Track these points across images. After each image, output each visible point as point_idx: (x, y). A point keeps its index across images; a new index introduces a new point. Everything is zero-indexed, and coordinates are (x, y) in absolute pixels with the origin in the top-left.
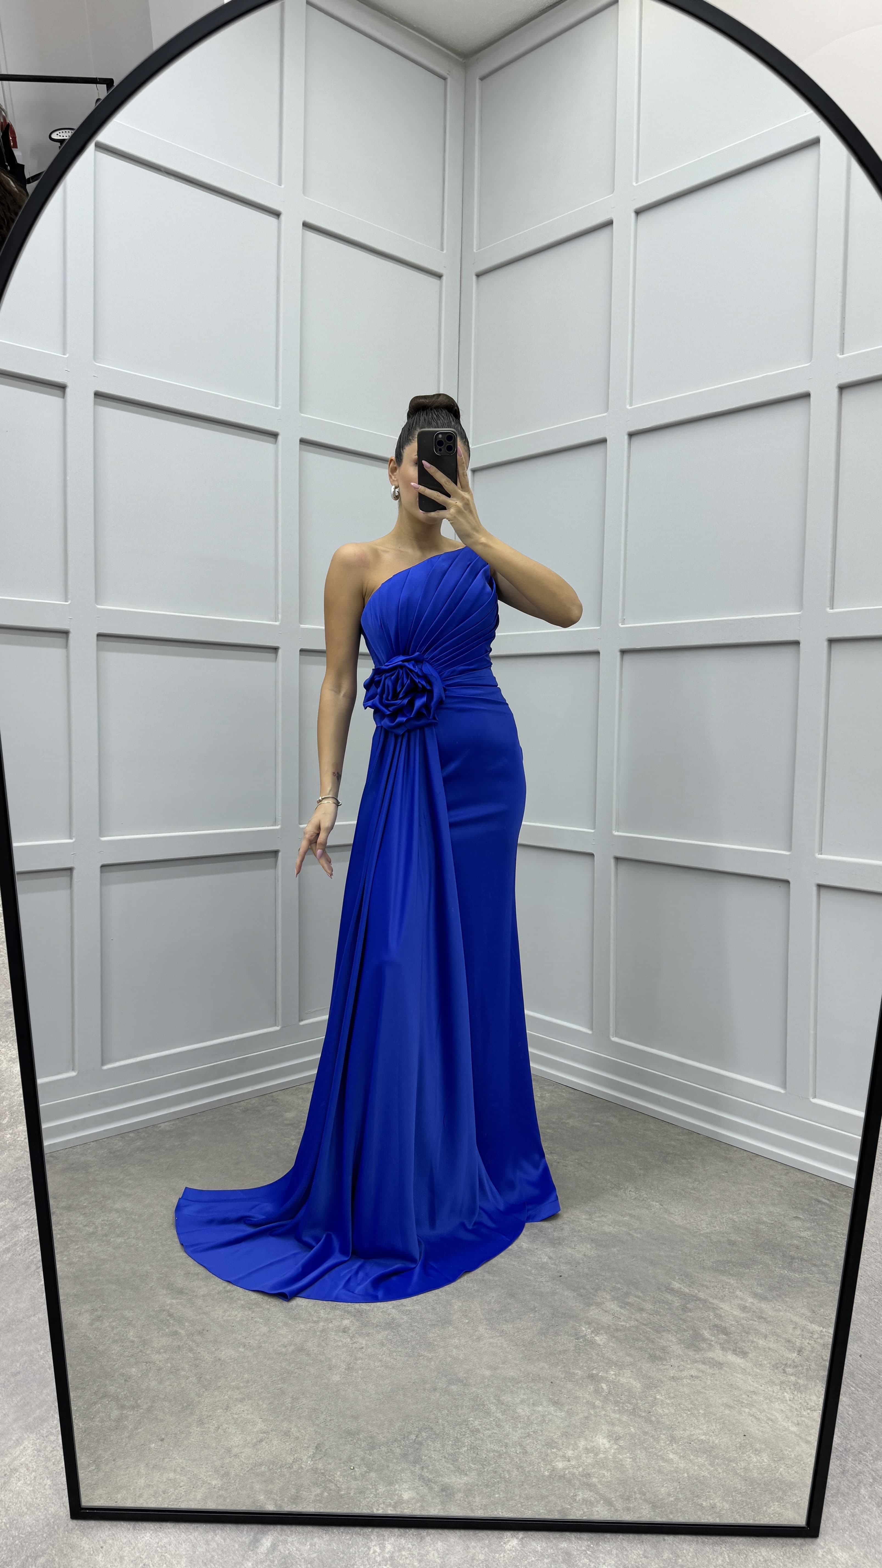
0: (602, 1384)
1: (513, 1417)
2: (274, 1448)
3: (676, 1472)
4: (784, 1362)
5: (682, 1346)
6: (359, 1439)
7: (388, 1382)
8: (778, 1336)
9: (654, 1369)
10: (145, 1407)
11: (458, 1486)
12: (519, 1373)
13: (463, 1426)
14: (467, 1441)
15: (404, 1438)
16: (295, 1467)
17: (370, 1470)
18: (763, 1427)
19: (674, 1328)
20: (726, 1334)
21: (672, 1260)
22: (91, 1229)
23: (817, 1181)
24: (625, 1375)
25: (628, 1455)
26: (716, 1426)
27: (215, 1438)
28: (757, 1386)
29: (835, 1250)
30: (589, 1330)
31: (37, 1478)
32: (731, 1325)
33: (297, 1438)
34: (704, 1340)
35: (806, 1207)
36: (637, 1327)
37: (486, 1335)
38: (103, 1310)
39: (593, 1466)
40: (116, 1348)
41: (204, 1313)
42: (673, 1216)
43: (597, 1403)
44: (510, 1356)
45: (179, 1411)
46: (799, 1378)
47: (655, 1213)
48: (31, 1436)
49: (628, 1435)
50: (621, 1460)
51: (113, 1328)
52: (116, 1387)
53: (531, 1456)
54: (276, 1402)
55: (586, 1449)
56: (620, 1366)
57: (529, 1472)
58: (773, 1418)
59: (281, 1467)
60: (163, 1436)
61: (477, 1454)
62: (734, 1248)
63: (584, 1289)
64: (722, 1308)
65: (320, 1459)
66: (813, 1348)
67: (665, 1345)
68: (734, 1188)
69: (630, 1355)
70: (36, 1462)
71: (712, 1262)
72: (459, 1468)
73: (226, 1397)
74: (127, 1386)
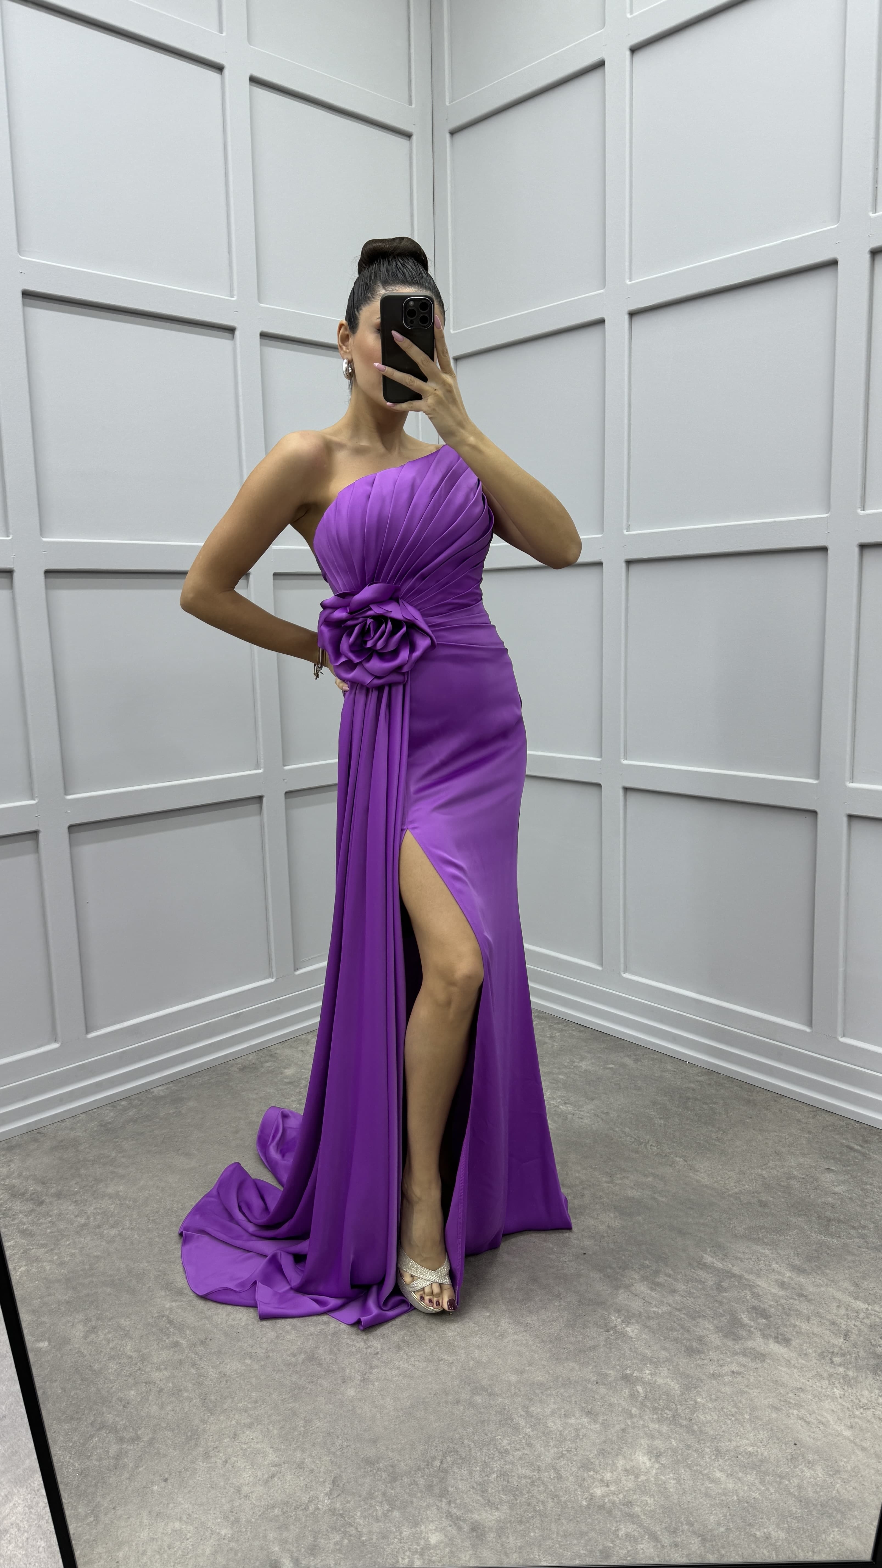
0: (638, 1387)
1: (544, 1433)
2: (288, 1485)
3: (725, 1495)
4: (831, 1350)
5: (720, 1334)
6: (379, 1469)
7: (408, 1394)
8: (822, 1318)
9: (692, 1366)
10: (146, 1439)
11: (489, 1523)
12: (547, 1376)
13: (491, 1447)
14: (496, 1466)
15: (428, 1465)
16: (311, 1508)
17: (392, 1508)
18: (814, 1432)
19: (709, 1313)
20: (767, 1317)
21: (702, 1229)
22: (82, 1220)
23: (847, 1124)
24: (662, 1374)
25: (671, 1475)
26: (763, 1434)
27: (224, 1475)
28: (804, 1381)
29: (873, 1208)
30: (619, 1320)
31: (30, 1540)
32: (770, 1306)
33: (312, 1471)
34: (743, 1326)
35: (838, 1156)
36: (670, 1313)
37: (510, 1331)
38: (98, 1319)
39: (635, 1491)
40: (113, 1366)
41: (206, 1318)
42: (698, 1173)
43: (634, 1411)
44: (536, 1356)
45: (183, 1443)
46: (848, 1369)
47: (679, 1172)
48: (21, 1490)
49: (669, 1451)
50: (664, 1483)
51: (109, 1341)
52: (114, 1415)
53: (566, 1482)
54: (288, 1426)
55: (626, 1470)
56: (656, 1363)
57: (565, 1502)
58: (824, 1420)
59: (296, 1508)
60: (167, 1476)
61: (508, 1482)
62: (766, 1210)
63: (611, 1268)
64: (758, 1286)
65: (338, 1495)
66: (860, 1330)
67: (702, 1334)
68: (760, 1137)
69: (665, 1349)
70: (27, 1521)
71: (744, 1229)
72: (489, 1501)
73: (234, 1422)
74: (125, 1414)
